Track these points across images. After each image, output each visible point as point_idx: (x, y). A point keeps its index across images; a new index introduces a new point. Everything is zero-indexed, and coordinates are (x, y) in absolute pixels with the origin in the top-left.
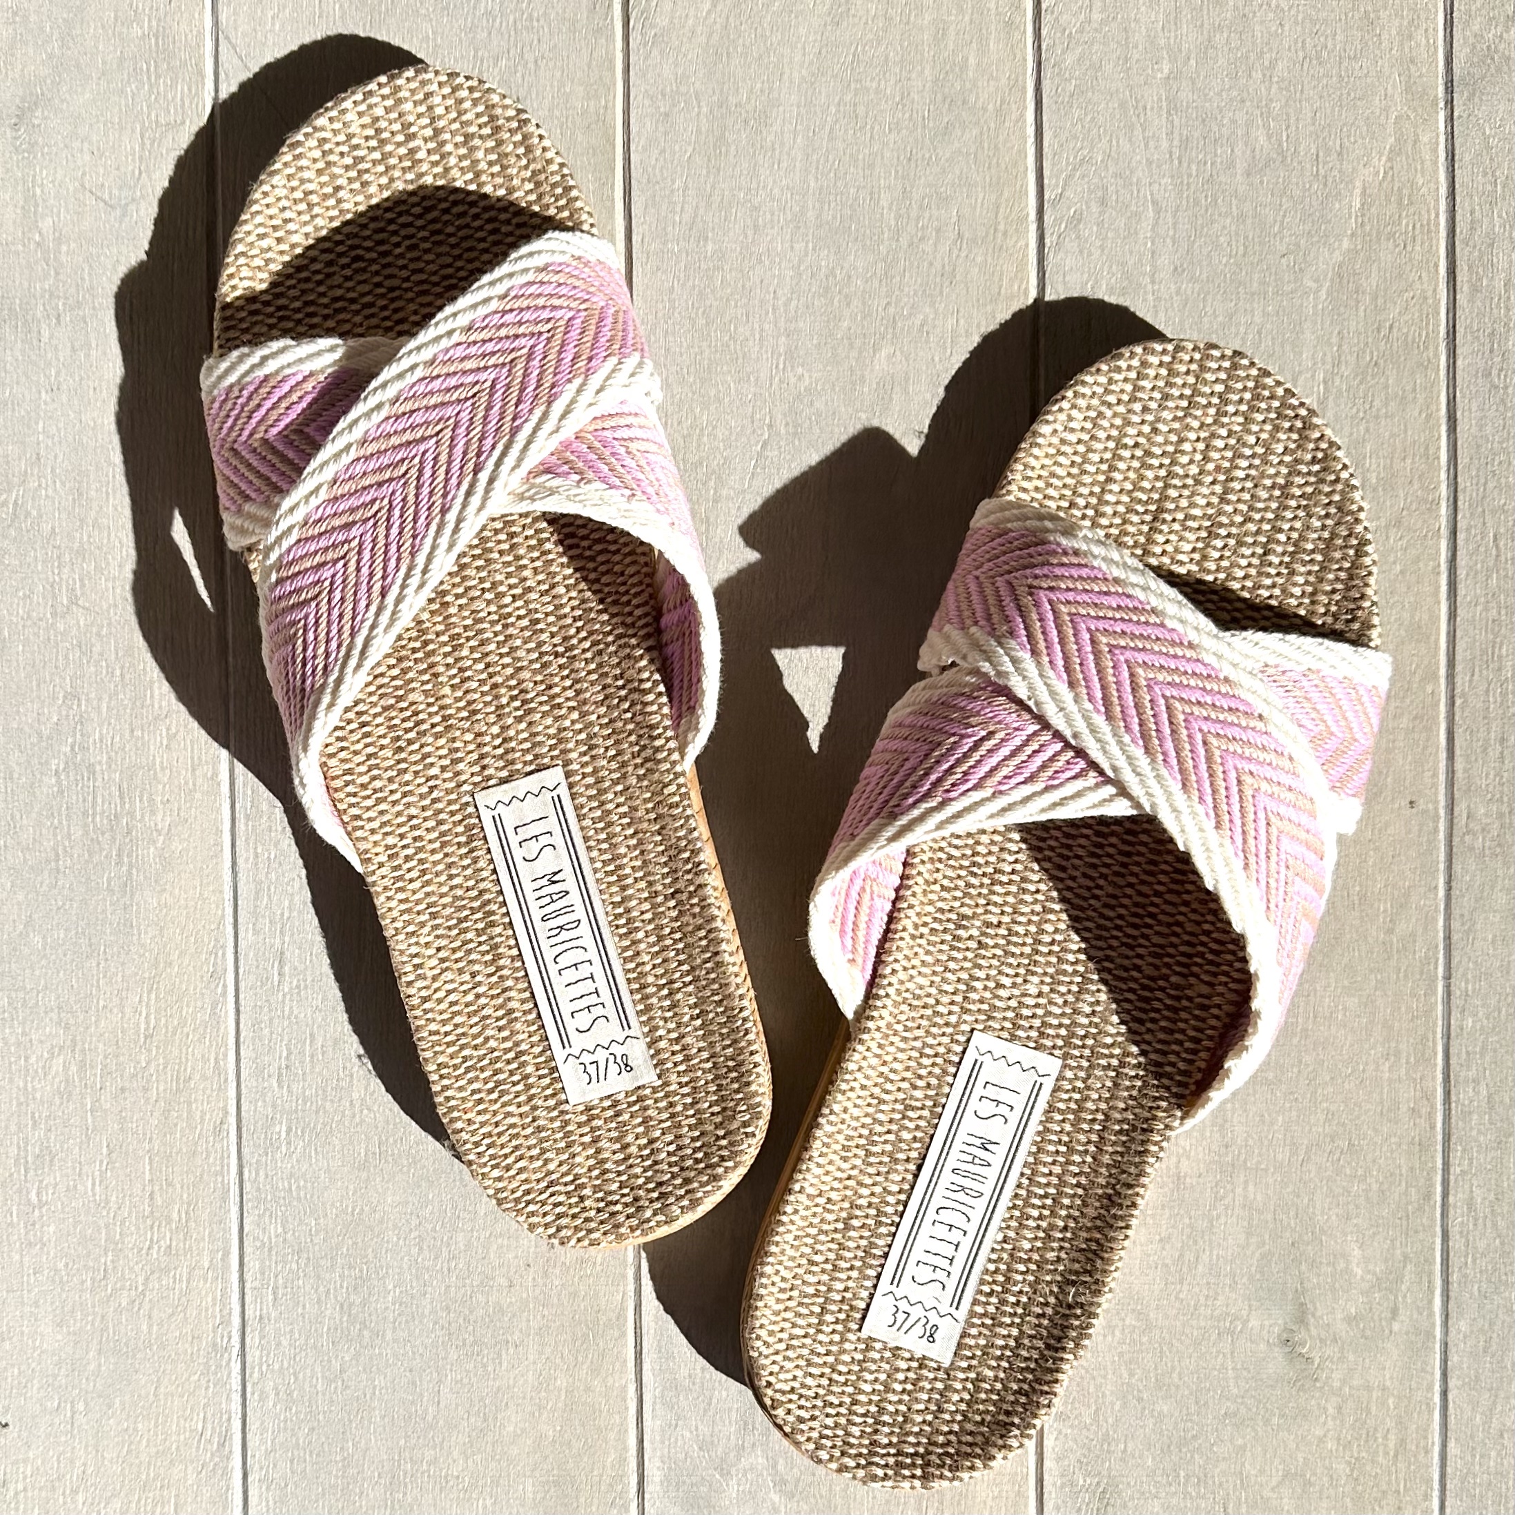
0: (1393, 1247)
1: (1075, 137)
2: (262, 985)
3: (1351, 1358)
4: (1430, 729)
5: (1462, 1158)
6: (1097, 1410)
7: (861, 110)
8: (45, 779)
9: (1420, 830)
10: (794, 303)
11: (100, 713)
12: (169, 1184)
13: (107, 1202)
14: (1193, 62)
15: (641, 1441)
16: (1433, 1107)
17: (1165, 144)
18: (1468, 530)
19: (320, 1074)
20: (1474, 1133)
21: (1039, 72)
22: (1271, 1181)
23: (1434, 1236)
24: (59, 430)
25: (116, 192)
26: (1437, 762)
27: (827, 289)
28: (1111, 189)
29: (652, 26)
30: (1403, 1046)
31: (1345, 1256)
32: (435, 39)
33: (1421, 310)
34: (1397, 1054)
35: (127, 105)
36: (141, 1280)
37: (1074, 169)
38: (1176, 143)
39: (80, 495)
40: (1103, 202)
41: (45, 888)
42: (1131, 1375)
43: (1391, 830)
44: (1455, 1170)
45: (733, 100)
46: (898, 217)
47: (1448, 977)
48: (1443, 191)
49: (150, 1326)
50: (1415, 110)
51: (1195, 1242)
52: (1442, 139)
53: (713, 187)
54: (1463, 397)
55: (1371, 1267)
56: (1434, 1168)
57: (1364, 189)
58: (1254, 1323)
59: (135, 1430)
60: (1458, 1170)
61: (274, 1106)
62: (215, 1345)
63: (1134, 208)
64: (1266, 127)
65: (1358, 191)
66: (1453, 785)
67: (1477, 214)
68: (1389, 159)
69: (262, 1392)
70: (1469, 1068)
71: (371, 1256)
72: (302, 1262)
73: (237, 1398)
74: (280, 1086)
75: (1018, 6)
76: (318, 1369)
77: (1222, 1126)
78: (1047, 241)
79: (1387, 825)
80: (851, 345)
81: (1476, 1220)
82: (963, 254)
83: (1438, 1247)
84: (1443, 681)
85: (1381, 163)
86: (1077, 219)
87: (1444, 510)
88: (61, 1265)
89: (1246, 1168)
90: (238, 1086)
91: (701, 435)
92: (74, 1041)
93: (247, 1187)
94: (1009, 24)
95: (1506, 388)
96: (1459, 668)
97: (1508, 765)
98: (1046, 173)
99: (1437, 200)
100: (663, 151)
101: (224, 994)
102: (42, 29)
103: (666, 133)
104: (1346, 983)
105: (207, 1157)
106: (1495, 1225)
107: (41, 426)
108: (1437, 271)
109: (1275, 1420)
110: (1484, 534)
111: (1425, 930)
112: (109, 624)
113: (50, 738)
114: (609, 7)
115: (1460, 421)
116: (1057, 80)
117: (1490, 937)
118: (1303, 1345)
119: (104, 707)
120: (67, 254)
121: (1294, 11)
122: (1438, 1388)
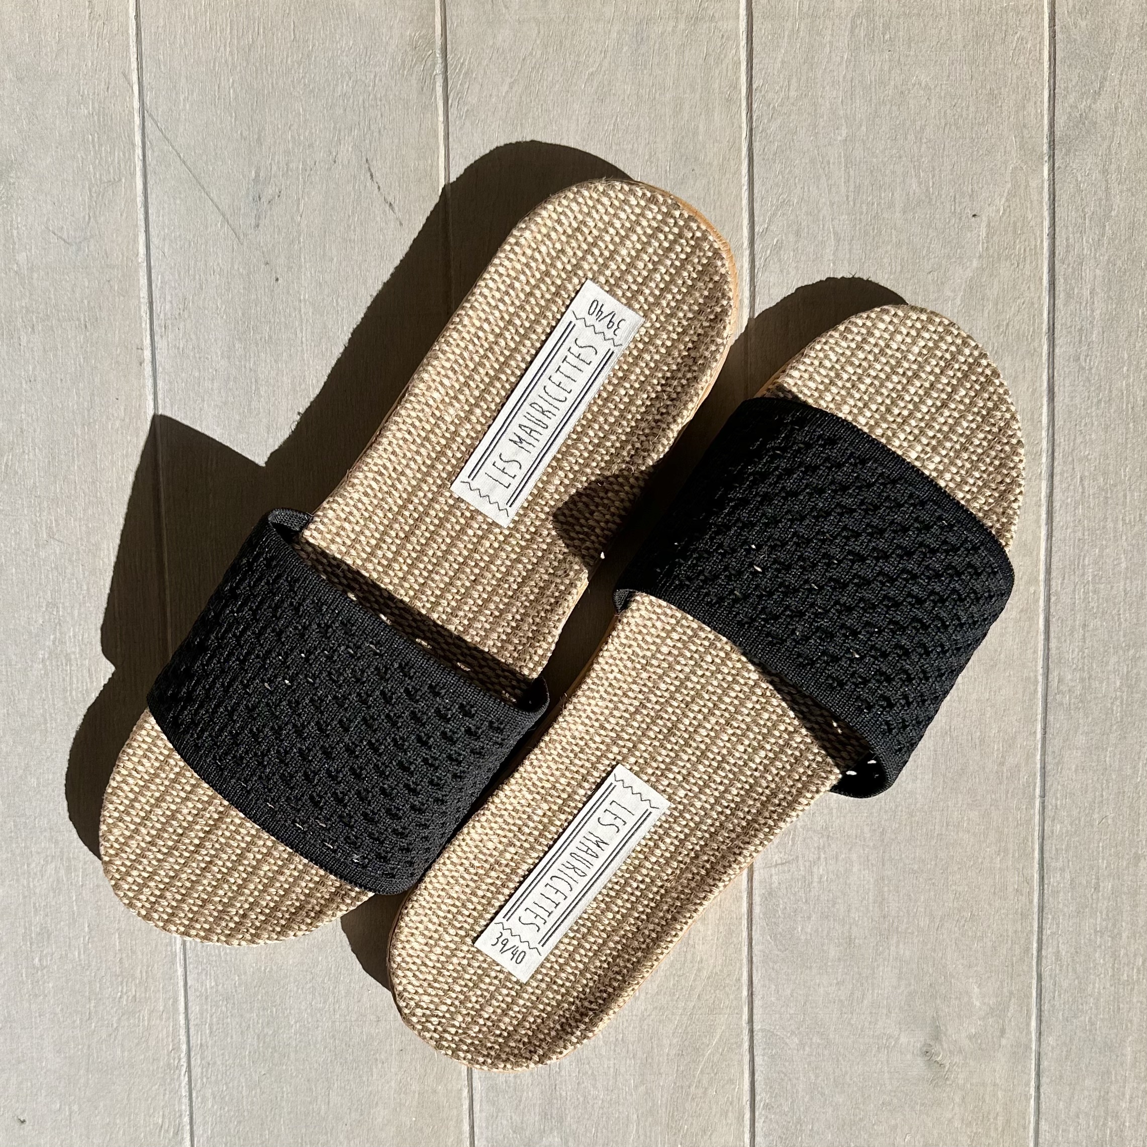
0: (1002, 986)
1: (777, 185)
3: (972, 1063)
4: (1032, 619)
5: (1052, 923)
6: (793, 1101)
8: (36, 666)
9: (1024, 692)
11: (73, 618)
12: (133, 952)
13: (90, 965)
14: (864, 128)
16: (1031, 888)
17: (843, 190)
18: (1062, 474)
20: (1061, 906)
21: (751, 136)
22: (916, 941)
23: (1032, 978)
24: (36, 410)
25: (72, 232)
26: (1037, 642)
28: (804, 224)
29: (465, 104)
30: (1010, 846)
31: (967, 992)
32: (305, 115)
33: (1029, 312)
34: (1006, 851)
35: (78, 167)
36: (115, 1019)
37: (777, 209)
38: (852, 188)
39: (54, 458)
40: (798, 234)
41: (37, 743)
42: (817, 1077)
43: (1003, 692)
44: (1047, 932)
47: (1043, 796)
48: (1046, 223)
49: (123, 1052)
50: (1026, 163)
51: (862, 985)
52: (1046, 184)
54: (1060, 376)
55: (986, 1000)
56: (1031, 932)
57: (989, 223)
58: (903, 1040)
59: (115, 1124)
60: (1049, 932)
62: (169, 1065)
63: (820, 238)
64: (918, 176)
65: (984, 225)
66: (1048, 659)
67: (1071, 240)
68: (1007, 200)
69: (203, 1097)
70: (1057, 859)
72: (230, 1006)
73: (186, 1101)
75: (735, 86)
77: (881, 903)
78: (757, 263)
79: (1000, 689)
81: (1061, 966)
83: (1035, 986)
84: (1042, 584)
85: (1001, 203)
86: (778, 247)
87: (1044, 460)
88: (58, 1010)
89: (898, 932)
92: (62, 852)
94: (729, 100)
95: (1091, 369)
96: (1054, 574)
97: (1088, 643)
98: (756, 213)
99: (1041, 231)
102: (14, 110)
104: (970, 801)
106: (1074, 970)
107: (23, 407)
108: (1041, 283)
109: (918, 1107)
110: (1073, 477)
111: (1027, 764)
112: (78, 553)
113: (37, 635)
114: (434, 89)
115: (1056, 394)
116: (764, 142)
117: (1074, 767)
118: (938, 1055)
119: (76, 613)
120: (38, 279)
121: (938, 89)
122: (1033, 1084)
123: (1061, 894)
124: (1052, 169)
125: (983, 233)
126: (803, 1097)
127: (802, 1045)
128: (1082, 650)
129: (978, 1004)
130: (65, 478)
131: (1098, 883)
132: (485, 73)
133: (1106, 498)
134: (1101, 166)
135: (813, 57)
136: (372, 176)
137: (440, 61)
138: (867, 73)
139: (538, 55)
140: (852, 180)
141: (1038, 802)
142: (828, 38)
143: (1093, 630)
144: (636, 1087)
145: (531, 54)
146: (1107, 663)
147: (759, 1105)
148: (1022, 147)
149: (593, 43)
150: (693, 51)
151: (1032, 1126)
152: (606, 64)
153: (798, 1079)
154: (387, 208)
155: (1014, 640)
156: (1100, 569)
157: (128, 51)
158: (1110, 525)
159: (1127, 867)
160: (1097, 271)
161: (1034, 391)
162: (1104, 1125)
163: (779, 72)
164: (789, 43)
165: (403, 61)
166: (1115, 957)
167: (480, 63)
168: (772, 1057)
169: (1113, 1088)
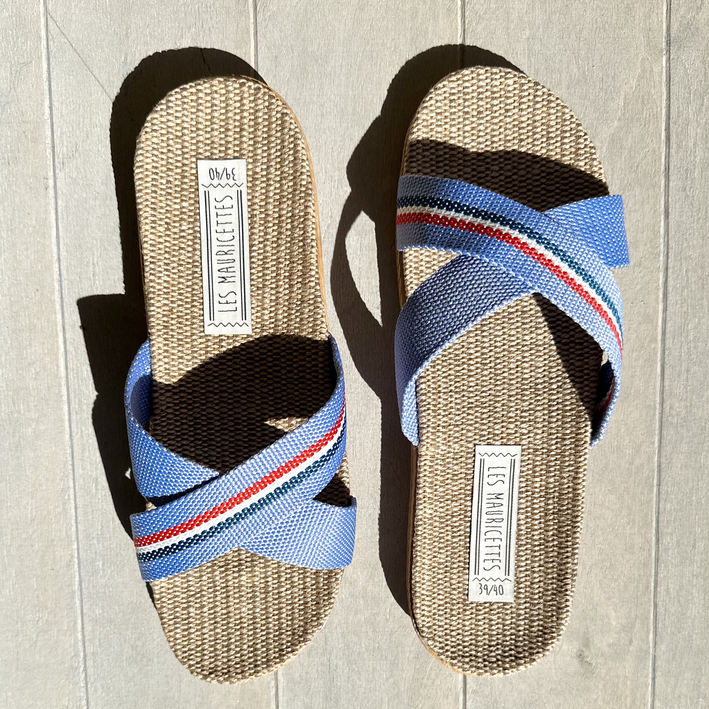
123: (670, 551)
124: (669, 60)
125: (622, 104)
128: (685, 387)
129: (614, 623)
131: (695, 543)
140: (533, 67)
141: (655, 489)
143: (694, 373)
148: (648, 44)
155: (640, 380)
156: (699, 332)
161: (655, 211)
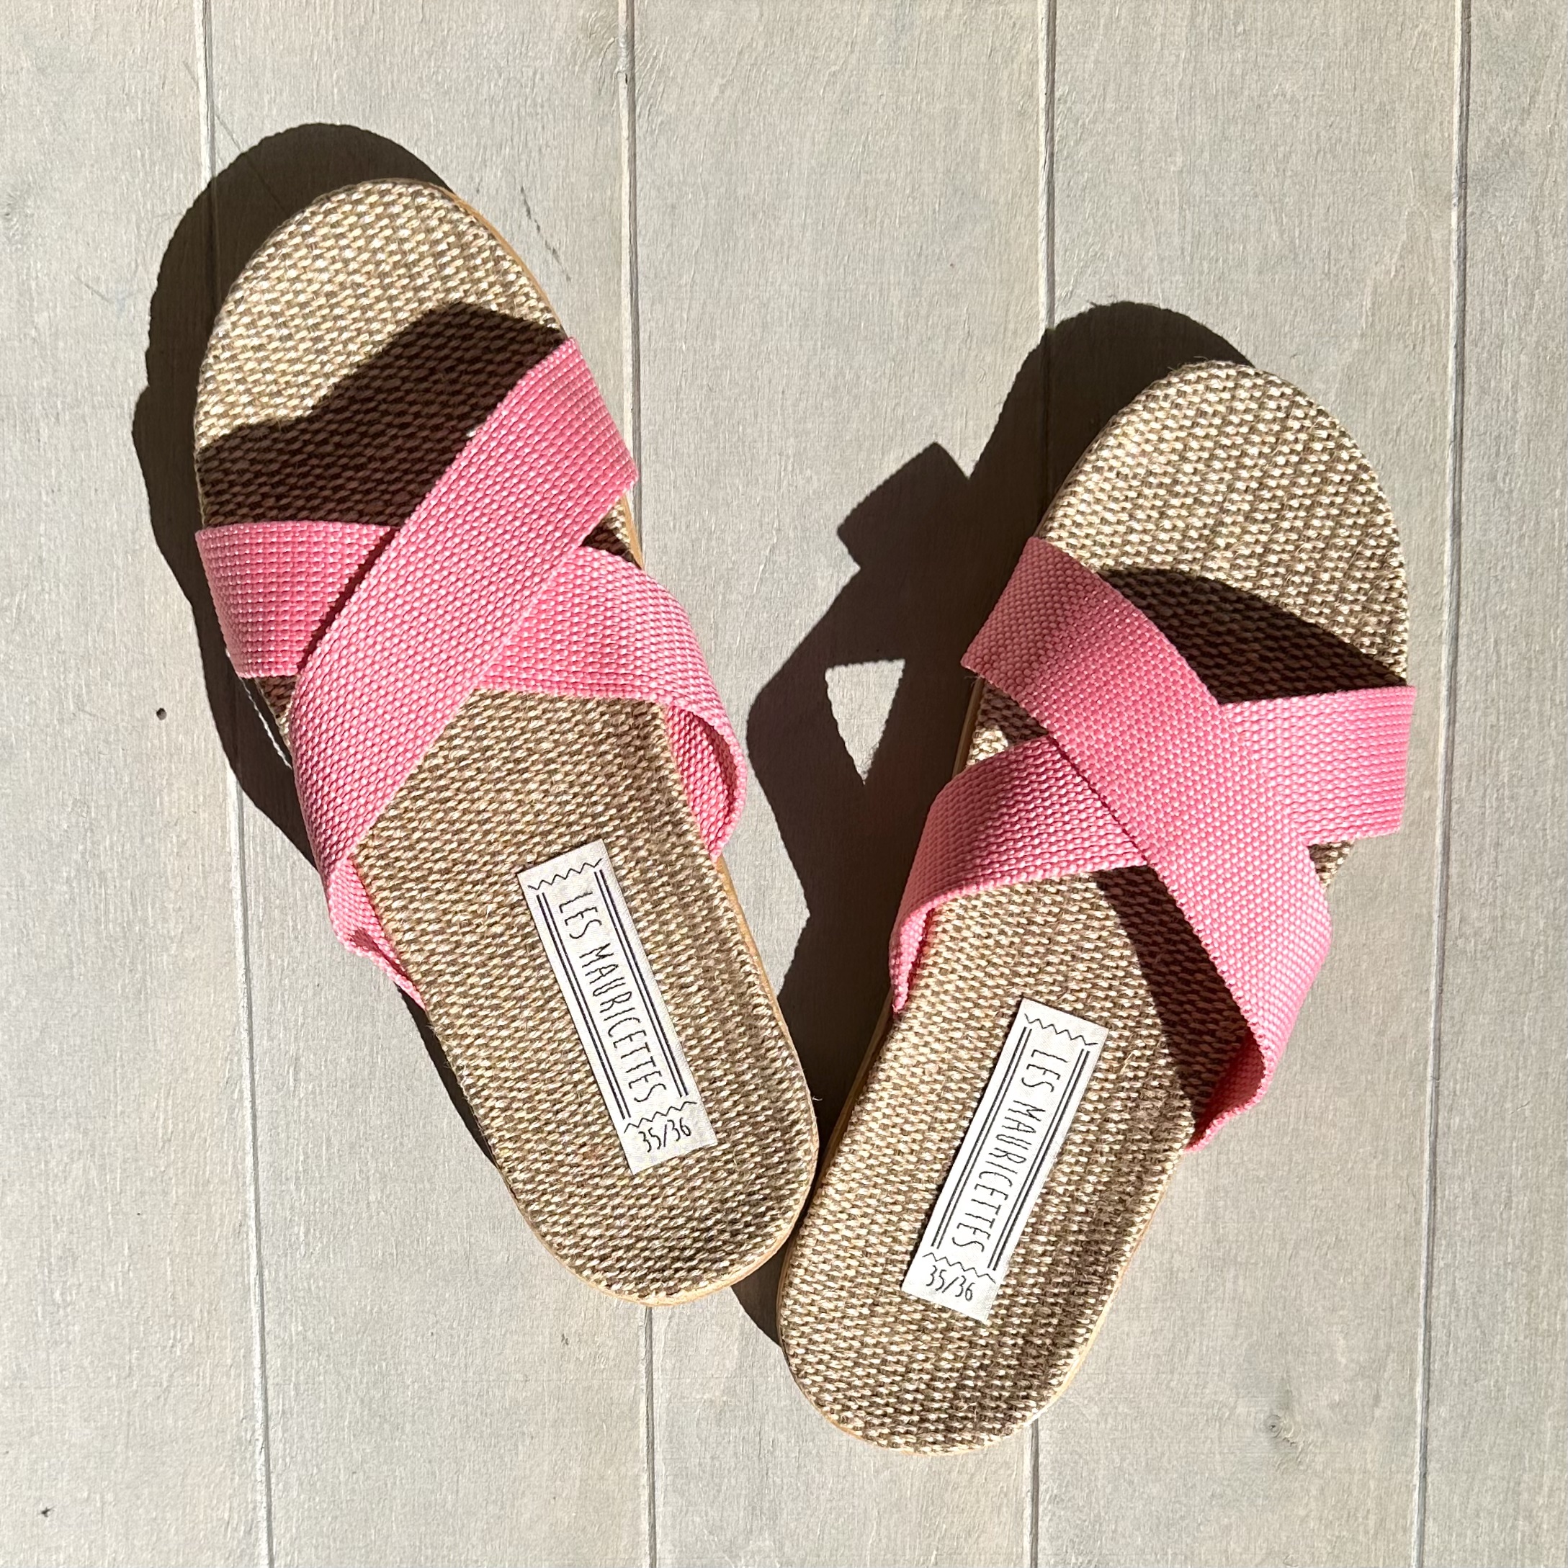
0: (1376, 1337)
1: (1086, 232)
2: (279, 1090)
3: (1333, 1441)
4: (1427, 834)
5: (1446, 1252)
6: (1091, 1492)
7: (871, 203)
8: (58, 887)
9: (1413, 934)
10: (802, 404)
11: (109, 822)
12: (191, 1284)
13: (130, 1302)
14: (1206, 155)
15: (653, 1526)
16: (1419, 1203)
17: (1176, 240)
18: (1470, 635)
19: (337, 1177)
20: (1458, 1228)
21: (1052, 163)
22: (1260, 1274)
23: (1418, 1325)
24: (61, 533)
25: (112, 285)
26: (1431, 868)
27: (836, 389)
28: (1123, 286)
29: (658, 114)
30: (1391, 1145)
31: (1330, 1346)
32: (437, 127)
33: (1428, 413)
34: (1385, 1152)
35: (122, 194)
36: (165, 1376)
37: (1086, 266)
38: (1188, 238)
39: (85, 599)
41: (59, 995)
42: (1123, 1460)
43: (1385, 934)
44: (1440, 1263)
45: (741, 192)
46: (906, 317)
47: (1437, 1078)
48: (1454, 290)
49: (176, 1421)
50: (1428, 206)
51: (1186, 1334)
52: (1454, 237)
53: (721, 283)
54: (1468, 500)
55: (1355, 1356)
56: (1418, 1262)
57: (1376, 288)
58: (1241, 1410)
59: (164, 1519)
60: (1442, 1263)
61: (292, 1208)
62: (239, 1439)
64: (1279, 222)
65: (1369, 290)
66: (1447, 890)
67: (1487, 314)
68: (1401, 257)
69: (286, 1483)
70: (1454, 1165)
71: (389, 1354)
72: (323, 1359)
73: (261, 1488)
74: (298, 1190)
75: (1030, 95)
76: (340, 1460)
77: (1214, 1223)
79: (1381, 931)
80: (860, 447)
81: (1458, 1311)
82: (973, 354)
83: (1421, 1337)
84: (1440, 786)
85: (1392, 262)
87: (1446, 617)
88: (86, 1363)
89: (1236, 1263)
90: (257, 1189)
91: (709, 539)
92: (93, 1145)
93: (268, 1287)
95: (1511, 491)
96: (1456, 774)
97: (1501, 870)
98: (1058, 270)
99: (1447, 301)
100: (670, 245)
101: (241, 1098)
102: (31, 113)
103: (673, 226)
104: (1337, 1083)
105: (228, 1258)
106: (1476, 1317)
107: (42, 528)
108: (1445, 373)
109: (1260, 1502)
110: (1484, 640)
111: (1417, 1031)
112: (117, 731)
113: (60, 845)
114: (615, 92)
115: (1464, 526)
116: (1070, 173)
117: (1479, 1039)
118: (1288, 1430)
119: (114, 814)
120: (65, 350)
121: (1309, 103)
122: (1417, 1470)
126: (1104, 1487)
127: (1103, 1415)
130: (100, 628)
132: (686, 72)
133: (1530, 669)
134: (1529, 212)
135: (1138, 56)
136: (529, 211)
137: (624, 53)
138: (1211, 78)
139: (760, 48)
142: (1160, 29)
144: (877, 1471)
145: (750, 45)
146: (1527, 898)
147: (1044, 1497)
149: (836, 32)
150: (973, 46)
151: (1415, 1528)
152: (853, 59)
153: (1097, 1462)
154: (550, 256)
157: (191, 32)
158: (1533, 706)
159: (1550, 1176)
160: (1523, 358)
162: (1513, 1527)
163: (1092, 76)
164: (1105, 35)
165: (574, 53)
166: (1531, 1297)
167: (679, 57)
168: (1062, 1432)
169: (1525, 1477)
